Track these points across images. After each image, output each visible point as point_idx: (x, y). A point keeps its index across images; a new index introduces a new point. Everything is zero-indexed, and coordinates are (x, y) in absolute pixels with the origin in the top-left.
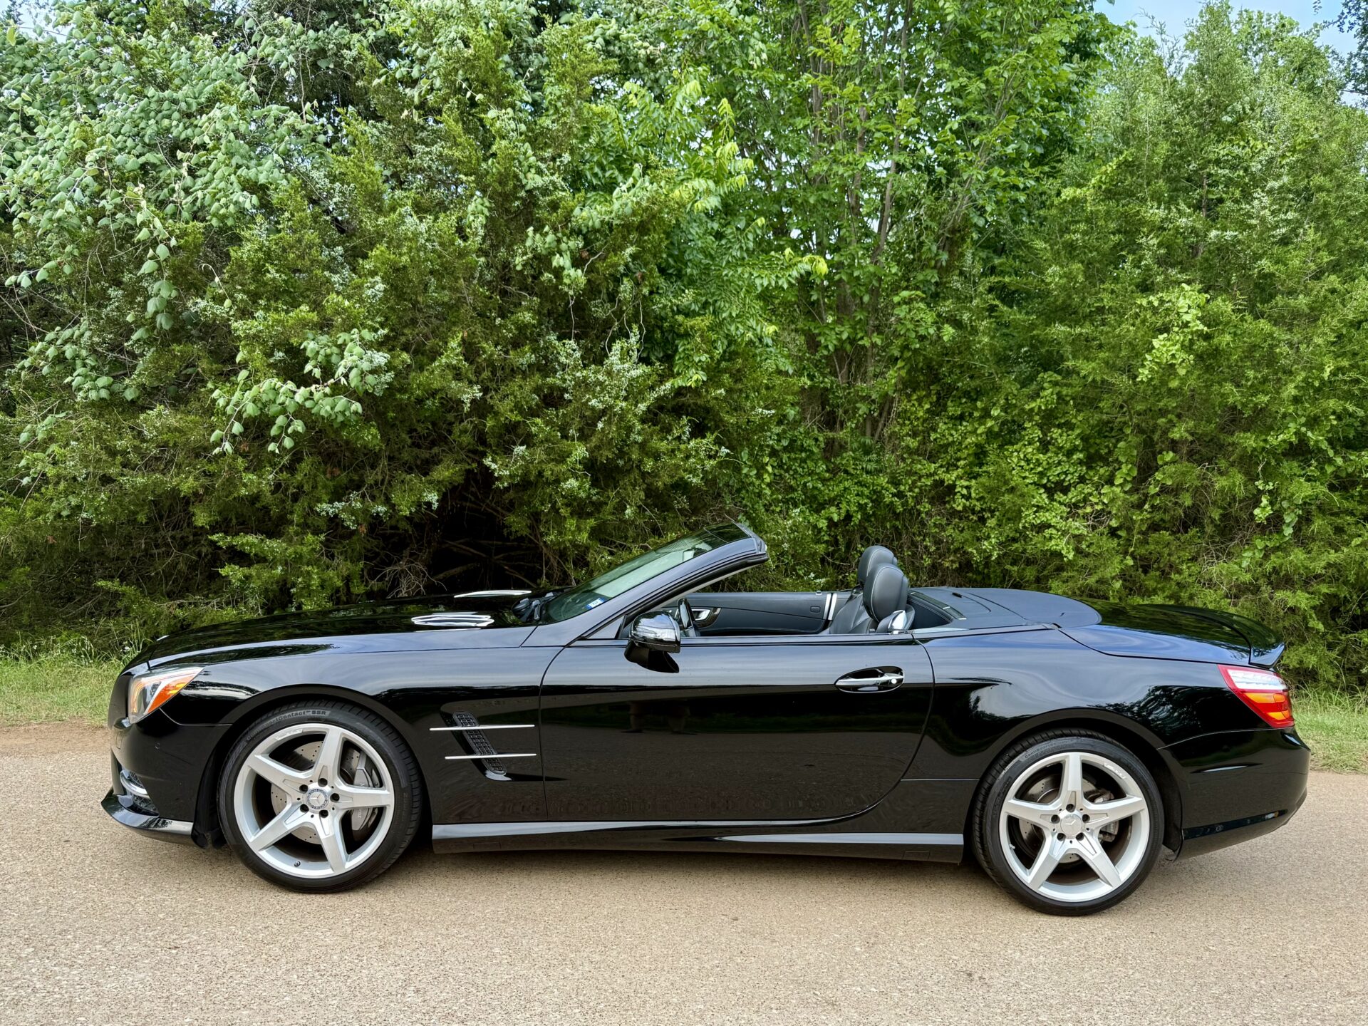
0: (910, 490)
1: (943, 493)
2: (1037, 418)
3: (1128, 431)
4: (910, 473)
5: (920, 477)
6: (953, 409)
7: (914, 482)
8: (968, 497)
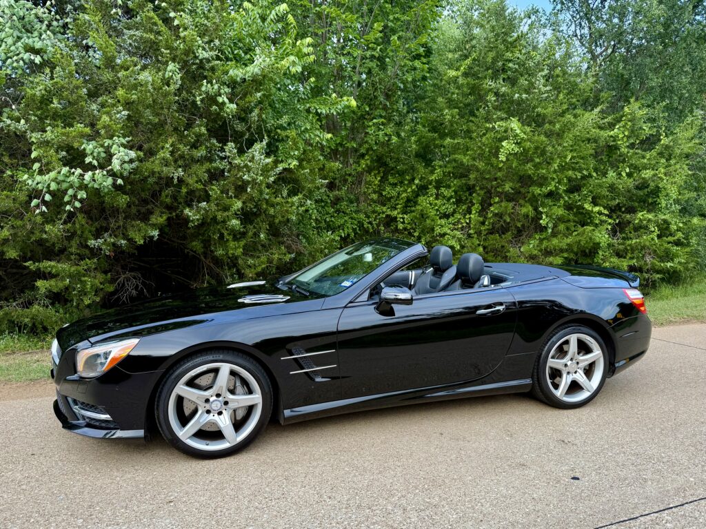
0: (375, 220)
1: (390, 221)
2: (434, 183)
3: (478, 188)
4: (374, 212)
5: (379, 214)
6: (391, 180)
7: (376, 216)
8: (403, 223)
